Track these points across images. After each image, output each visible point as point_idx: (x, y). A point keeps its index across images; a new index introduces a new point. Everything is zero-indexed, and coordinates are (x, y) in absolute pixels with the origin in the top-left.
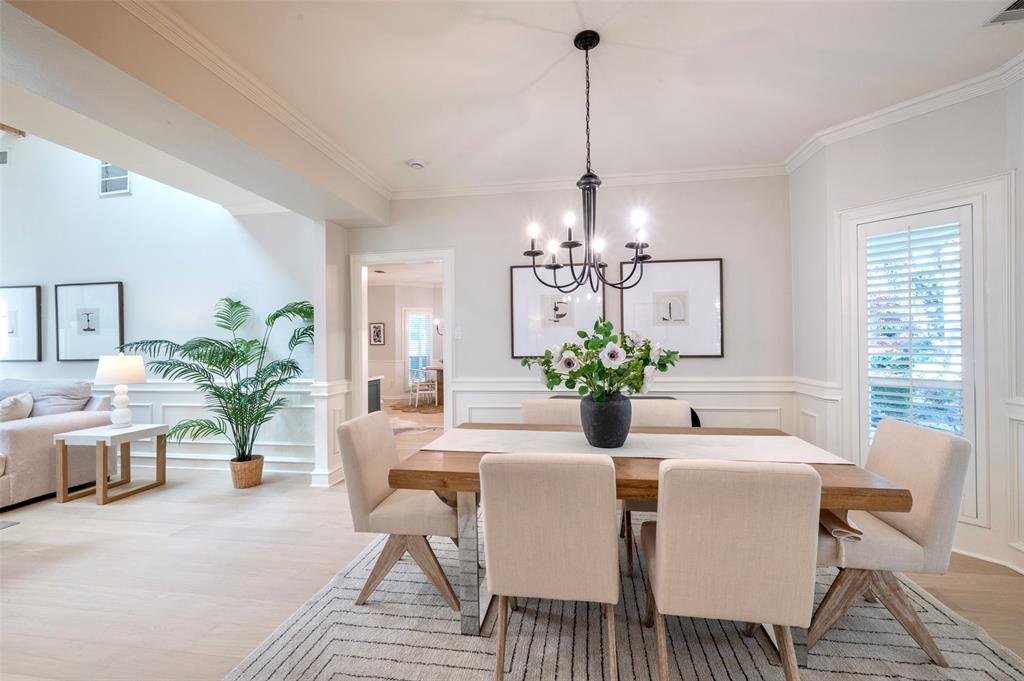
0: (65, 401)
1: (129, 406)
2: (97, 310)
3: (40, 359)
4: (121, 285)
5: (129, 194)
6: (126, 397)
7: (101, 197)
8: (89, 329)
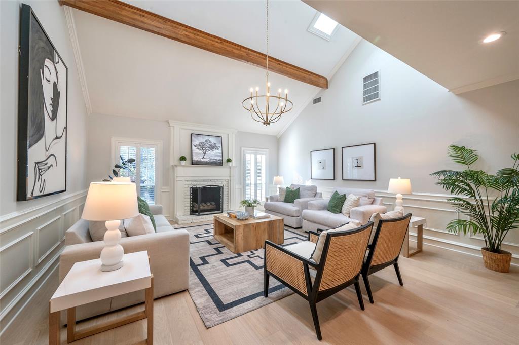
0: (367, 199)
1: (403, 206)
2: (362, 157)
3: (334, 179)
4: (374, 144)
5: (379, 100)
6: (401, 200)
7: (363, 105)
8: (358, 166)
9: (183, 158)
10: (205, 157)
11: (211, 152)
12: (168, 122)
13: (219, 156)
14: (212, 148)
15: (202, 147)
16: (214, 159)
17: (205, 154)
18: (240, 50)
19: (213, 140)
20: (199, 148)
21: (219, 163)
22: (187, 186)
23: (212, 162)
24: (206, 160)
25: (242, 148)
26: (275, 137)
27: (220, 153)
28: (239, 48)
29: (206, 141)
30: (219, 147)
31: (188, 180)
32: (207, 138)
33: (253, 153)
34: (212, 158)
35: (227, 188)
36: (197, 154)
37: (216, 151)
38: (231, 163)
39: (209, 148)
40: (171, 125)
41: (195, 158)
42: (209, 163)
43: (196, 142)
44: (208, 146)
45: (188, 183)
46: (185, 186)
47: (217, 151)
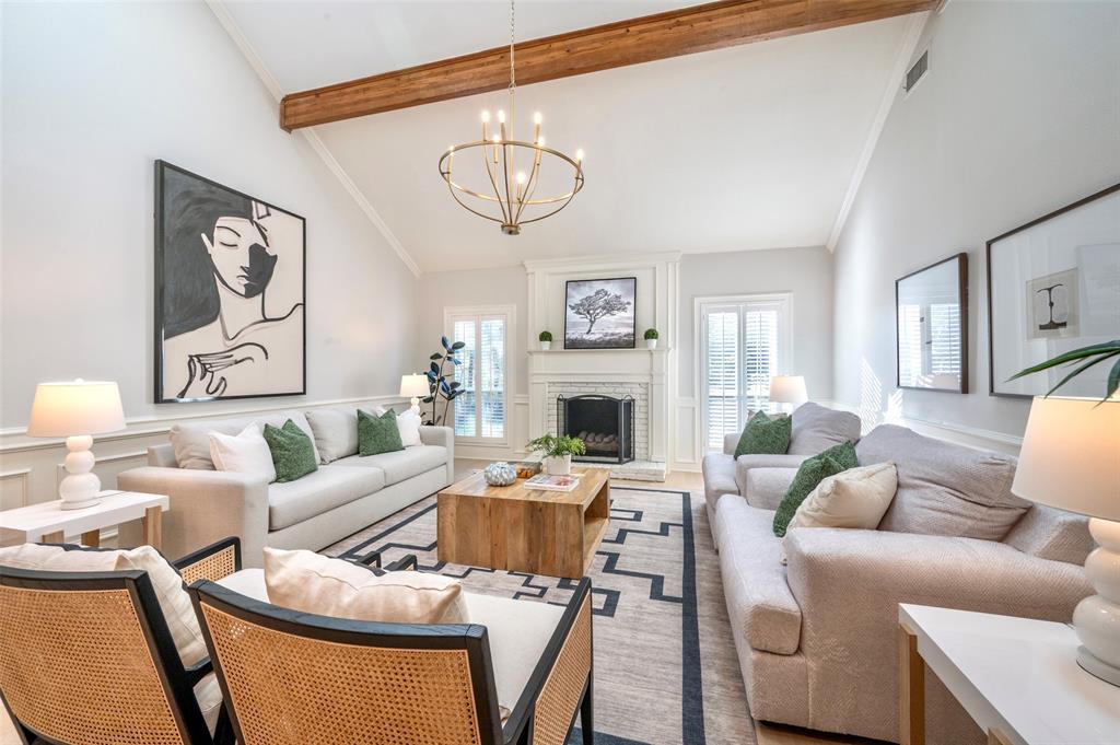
2: (1072, 274)
3: (966, 389)
8: (1053, 325)
9: (545, 336)
10: (593, 330)
11: (608, 317)
12: (523, 265)
13: (628, 325)
14: (610, 308)
15: (586, 308)
16: (613, 334)
17: (592, 322)
18: (549, 51)
19: (613, 289)
20: (582, 311)
21: (629, 343)
22: (552, 395)
23: (609, 342)
24: (592, 337)
25: (696, 301)
26: (823, 248)
27: (629, 318)
28: (545, 47)
29: (597, 293)
30: (628, 303)
31: (554, 383)
32: (598, 286)
33: (736, 310)
34: (610, 331)
35: (643, 403)
36: (575, 325)
37: (619, 315)
38: (655, 341)
39: (604, 308)
40: (529, 271)
41: (573, 334)
42: (600, 343)
43: (577, 297)
44: (601, 303)
45: (552, 389)
46: (548, 395)
47: (622, 314)
